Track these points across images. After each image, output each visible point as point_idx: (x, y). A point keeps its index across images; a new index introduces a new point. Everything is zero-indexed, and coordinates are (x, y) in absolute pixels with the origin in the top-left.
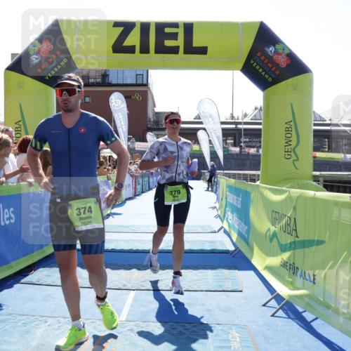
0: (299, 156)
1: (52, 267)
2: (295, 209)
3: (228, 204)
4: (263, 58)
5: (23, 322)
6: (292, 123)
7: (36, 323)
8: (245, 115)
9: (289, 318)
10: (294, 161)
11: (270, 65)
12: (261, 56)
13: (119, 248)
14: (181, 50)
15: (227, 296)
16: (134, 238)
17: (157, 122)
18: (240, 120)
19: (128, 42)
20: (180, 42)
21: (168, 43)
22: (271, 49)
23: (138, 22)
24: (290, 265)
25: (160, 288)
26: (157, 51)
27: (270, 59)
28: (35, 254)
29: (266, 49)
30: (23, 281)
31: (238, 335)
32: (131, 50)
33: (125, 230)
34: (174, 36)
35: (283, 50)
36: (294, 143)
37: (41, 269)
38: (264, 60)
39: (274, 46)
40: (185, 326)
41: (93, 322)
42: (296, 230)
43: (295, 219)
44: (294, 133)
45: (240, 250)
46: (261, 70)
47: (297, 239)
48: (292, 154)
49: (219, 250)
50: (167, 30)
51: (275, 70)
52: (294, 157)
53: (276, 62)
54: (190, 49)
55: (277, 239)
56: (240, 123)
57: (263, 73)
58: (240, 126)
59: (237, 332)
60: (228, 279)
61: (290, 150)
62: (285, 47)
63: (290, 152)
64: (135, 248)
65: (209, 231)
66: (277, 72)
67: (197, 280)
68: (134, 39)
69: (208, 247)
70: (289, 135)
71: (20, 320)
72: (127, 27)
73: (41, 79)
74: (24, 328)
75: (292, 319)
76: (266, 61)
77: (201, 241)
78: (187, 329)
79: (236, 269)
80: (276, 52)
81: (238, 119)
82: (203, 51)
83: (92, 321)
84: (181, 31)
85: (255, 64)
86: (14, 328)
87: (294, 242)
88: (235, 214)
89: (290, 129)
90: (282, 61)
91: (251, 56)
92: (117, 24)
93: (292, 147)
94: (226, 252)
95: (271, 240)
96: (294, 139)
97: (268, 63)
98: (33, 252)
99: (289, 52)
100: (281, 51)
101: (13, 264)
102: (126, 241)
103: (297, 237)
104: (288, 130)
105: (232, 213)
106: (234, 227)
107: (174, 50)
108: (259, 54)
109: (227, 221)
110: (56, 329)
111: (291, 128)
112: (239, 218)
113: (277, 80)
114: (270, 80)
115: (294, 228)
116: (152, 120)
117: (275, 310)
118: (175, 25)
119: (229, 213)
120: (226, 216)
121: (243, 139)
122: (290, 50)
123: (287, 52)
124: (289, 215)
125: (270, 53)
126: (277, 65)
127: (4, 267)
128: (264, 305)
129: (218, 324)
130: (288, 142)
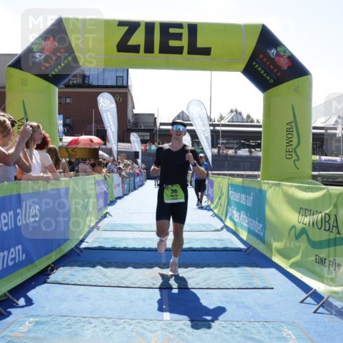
0: (300, 156)
1: (72, 266)
2: (335, 206)
3: (232, 202)
4: (265, 60)
5: (67, 323)
6: (293, 124)
7: (81, 324)
8: (222, 118)
9: (332, 314)
10: (295, 160)
11: (272, 67)
12: (263, 58)
13: (131, 246)
14: (185, 50)
15: (261, 293)
16: (142, 237)
17: (136, 124)
18: (216, 123)
19: (132, 42)
20: (184, 42)
21: (173, 43)
22: (273, 51)
23: (143, 21)
24: (330, 261)
25: (190, 287)
26: (162, 51)
27: (272, 61)
28: (54, 253)
29: (269, 51)
30: (48, 280)
31: (290, 332)
32: (135, 49)
33: (128, 228)
34: (178, 37)
35: (285, 52)
36: (295, 143)
37: (61, 268)
38: (267, 61)
39: (276, 48)
40: (233, 325)
41: (139, 322)
42: (337, 227)
43: (336, 216)
44: (295, 133)
45: (255, 248)
46: (262, 72)
47: (338, 236)
48: (293, 153)
49: (231, 248)
50: (172, 30)
51: (277, 72)
52: (295, 157)
53: (278, 63)
54: (194, 50)
55: (308, 236)
56: (218, 125)
57: (265, 75)
58: (217, 128)
59: (289, 329)
60: (253, 276)
61: (291, 150)
62: (286, 50)
63: (291, 152)
64: (147, 247)
65: (213, 229)
66: (279, 74)
67: (225, 278)
68: (138, 38)
69: (219, 245)
70: (290, 136)
71: (62, 322)
72: (132, 27)
73: (45, 77)
74: (70, 330)
75: (335, 315)
76: (268, 63)
77: (209, 239)
78: (238, 328)
79: (257, 266)
80: (278, 54)
81: (214, 121)
82: (206, 51)
83: (137, 321)
84: (185, 32)
85: (257, 66)
86: (59, 329)
87: (335, 239)
88: (242, 212)
89: (291, 130)
90: (284, 64)
91: (253, 57)
92: (121, 24)
93: (293, 147)
94: (239, 250)
95: (297, 237)
96: (295, 140)
97: (270, 65)
98: (52, 251)
99: (289, 54)
100: (282, 54)
101: (37, 262)
102: (134, 239)
103: (339, 233)
104: (289, 131)
105: (239, 211)
106: (242, 225)
107: (178, 50)
108: (261, 56)
109: (232, 219)
110: (104, 331)
111: (293, 128)
112: (249, 217)
113: (278, 82)
114: (271, 81)
115: (335, 225)
116: (132, 121)
117: (317, 307)
118: (179, 26)
119: (234, 212)
120: (229, 214)
121: (221, 141)
122: (290, 52)
123: (288, 54)
124: (327, 212)
125: (272, 56)
126: (279, 67)
127: (30, 266)
128: (302, 302)
129: (266, 322)
130: (289, 143)
